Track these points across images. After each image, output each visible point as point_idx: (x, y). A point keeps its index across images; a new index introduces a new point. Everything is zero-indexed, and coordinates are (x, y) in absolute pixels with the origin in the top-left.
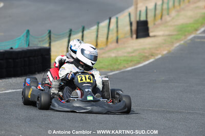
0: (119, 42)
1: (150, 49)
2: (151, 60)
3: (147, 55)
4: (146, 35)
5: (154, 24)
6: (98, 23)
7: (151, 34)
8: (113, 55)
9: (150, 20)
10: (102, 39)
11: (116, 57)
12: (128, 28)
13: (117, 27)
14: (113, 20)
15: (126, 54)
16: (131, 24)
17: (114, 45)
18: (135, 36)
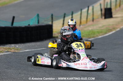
0: (94, 21)
1: (113, 25)
2: (114, 32)
3: (111, 28)
4: (111, 16)
5: (116, 10)
6: (81, 10)
7: (114, 16)
8: (90, 29)
9: (113, 8)
10: (84, 19)
11: (92, 30)
12: (100, 12)
13: (93, 12)
14: (91, 8)
15: (98, 28)
16: (101, 10)
17: (91, 22)
18: (103, 17)
